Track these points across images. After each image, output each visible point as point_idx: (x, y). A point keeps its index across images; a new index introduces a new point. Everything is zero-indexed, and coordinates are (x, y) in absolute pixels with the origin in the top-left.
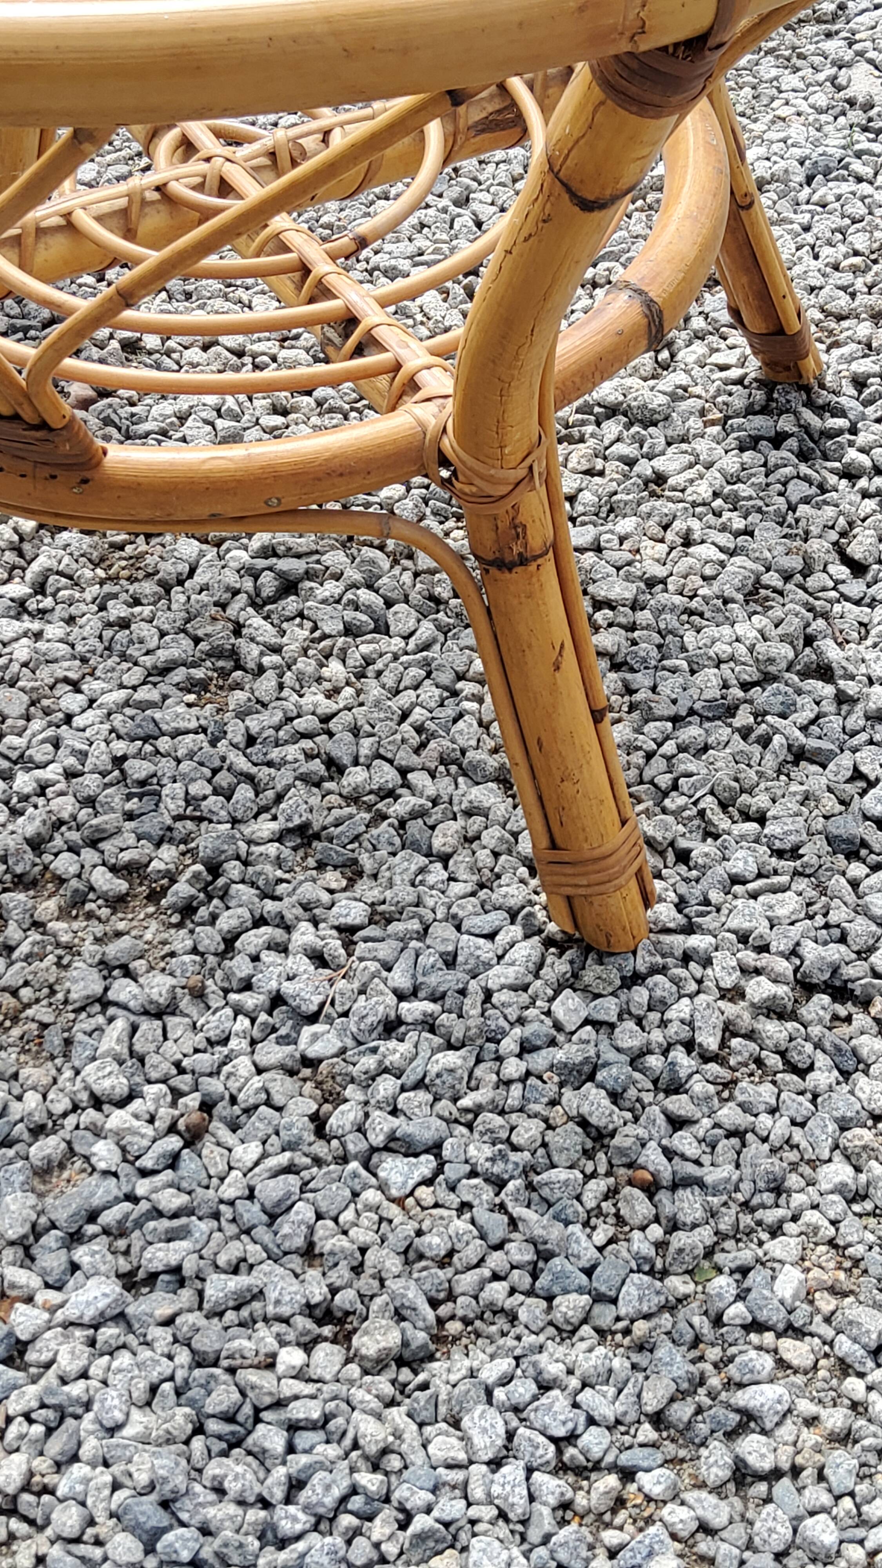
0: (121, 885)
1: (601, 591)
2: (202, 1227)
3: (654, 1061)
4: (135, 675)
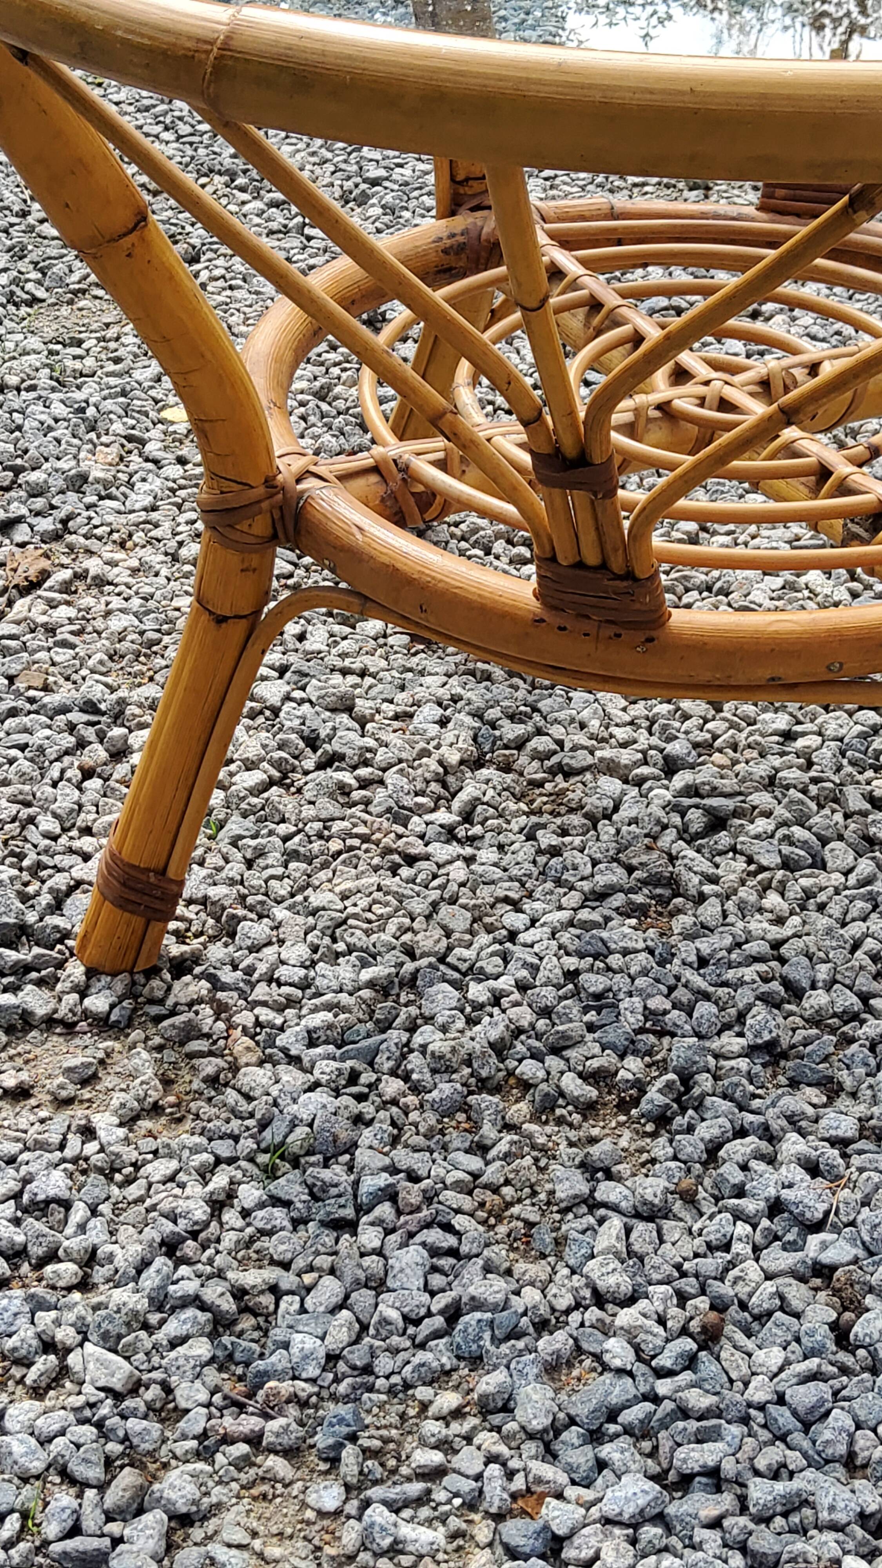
0: (591, 1092)
4: (573, 899)
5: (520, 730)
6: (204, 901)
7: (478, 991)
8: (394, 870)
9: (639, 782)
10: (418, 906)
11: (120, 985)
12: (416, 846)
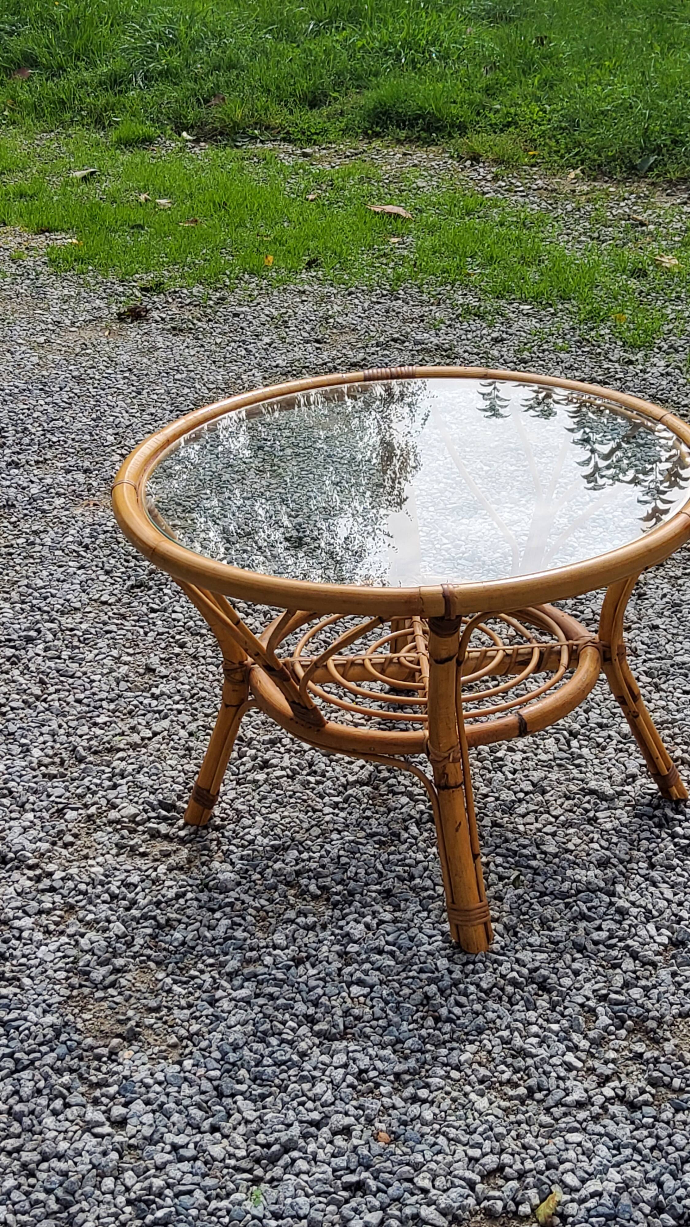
0: (319, 892)
1: (544, 848)
2: (285, 987)
3: (462, 986)
4: (363, 834)
5: (388, 775)
6: (237, 810)
7: (305, 855)
8: (307, 813)
9: (416, 801)
10: (305, 825)
11: (193, 829)
12: (319, 807)
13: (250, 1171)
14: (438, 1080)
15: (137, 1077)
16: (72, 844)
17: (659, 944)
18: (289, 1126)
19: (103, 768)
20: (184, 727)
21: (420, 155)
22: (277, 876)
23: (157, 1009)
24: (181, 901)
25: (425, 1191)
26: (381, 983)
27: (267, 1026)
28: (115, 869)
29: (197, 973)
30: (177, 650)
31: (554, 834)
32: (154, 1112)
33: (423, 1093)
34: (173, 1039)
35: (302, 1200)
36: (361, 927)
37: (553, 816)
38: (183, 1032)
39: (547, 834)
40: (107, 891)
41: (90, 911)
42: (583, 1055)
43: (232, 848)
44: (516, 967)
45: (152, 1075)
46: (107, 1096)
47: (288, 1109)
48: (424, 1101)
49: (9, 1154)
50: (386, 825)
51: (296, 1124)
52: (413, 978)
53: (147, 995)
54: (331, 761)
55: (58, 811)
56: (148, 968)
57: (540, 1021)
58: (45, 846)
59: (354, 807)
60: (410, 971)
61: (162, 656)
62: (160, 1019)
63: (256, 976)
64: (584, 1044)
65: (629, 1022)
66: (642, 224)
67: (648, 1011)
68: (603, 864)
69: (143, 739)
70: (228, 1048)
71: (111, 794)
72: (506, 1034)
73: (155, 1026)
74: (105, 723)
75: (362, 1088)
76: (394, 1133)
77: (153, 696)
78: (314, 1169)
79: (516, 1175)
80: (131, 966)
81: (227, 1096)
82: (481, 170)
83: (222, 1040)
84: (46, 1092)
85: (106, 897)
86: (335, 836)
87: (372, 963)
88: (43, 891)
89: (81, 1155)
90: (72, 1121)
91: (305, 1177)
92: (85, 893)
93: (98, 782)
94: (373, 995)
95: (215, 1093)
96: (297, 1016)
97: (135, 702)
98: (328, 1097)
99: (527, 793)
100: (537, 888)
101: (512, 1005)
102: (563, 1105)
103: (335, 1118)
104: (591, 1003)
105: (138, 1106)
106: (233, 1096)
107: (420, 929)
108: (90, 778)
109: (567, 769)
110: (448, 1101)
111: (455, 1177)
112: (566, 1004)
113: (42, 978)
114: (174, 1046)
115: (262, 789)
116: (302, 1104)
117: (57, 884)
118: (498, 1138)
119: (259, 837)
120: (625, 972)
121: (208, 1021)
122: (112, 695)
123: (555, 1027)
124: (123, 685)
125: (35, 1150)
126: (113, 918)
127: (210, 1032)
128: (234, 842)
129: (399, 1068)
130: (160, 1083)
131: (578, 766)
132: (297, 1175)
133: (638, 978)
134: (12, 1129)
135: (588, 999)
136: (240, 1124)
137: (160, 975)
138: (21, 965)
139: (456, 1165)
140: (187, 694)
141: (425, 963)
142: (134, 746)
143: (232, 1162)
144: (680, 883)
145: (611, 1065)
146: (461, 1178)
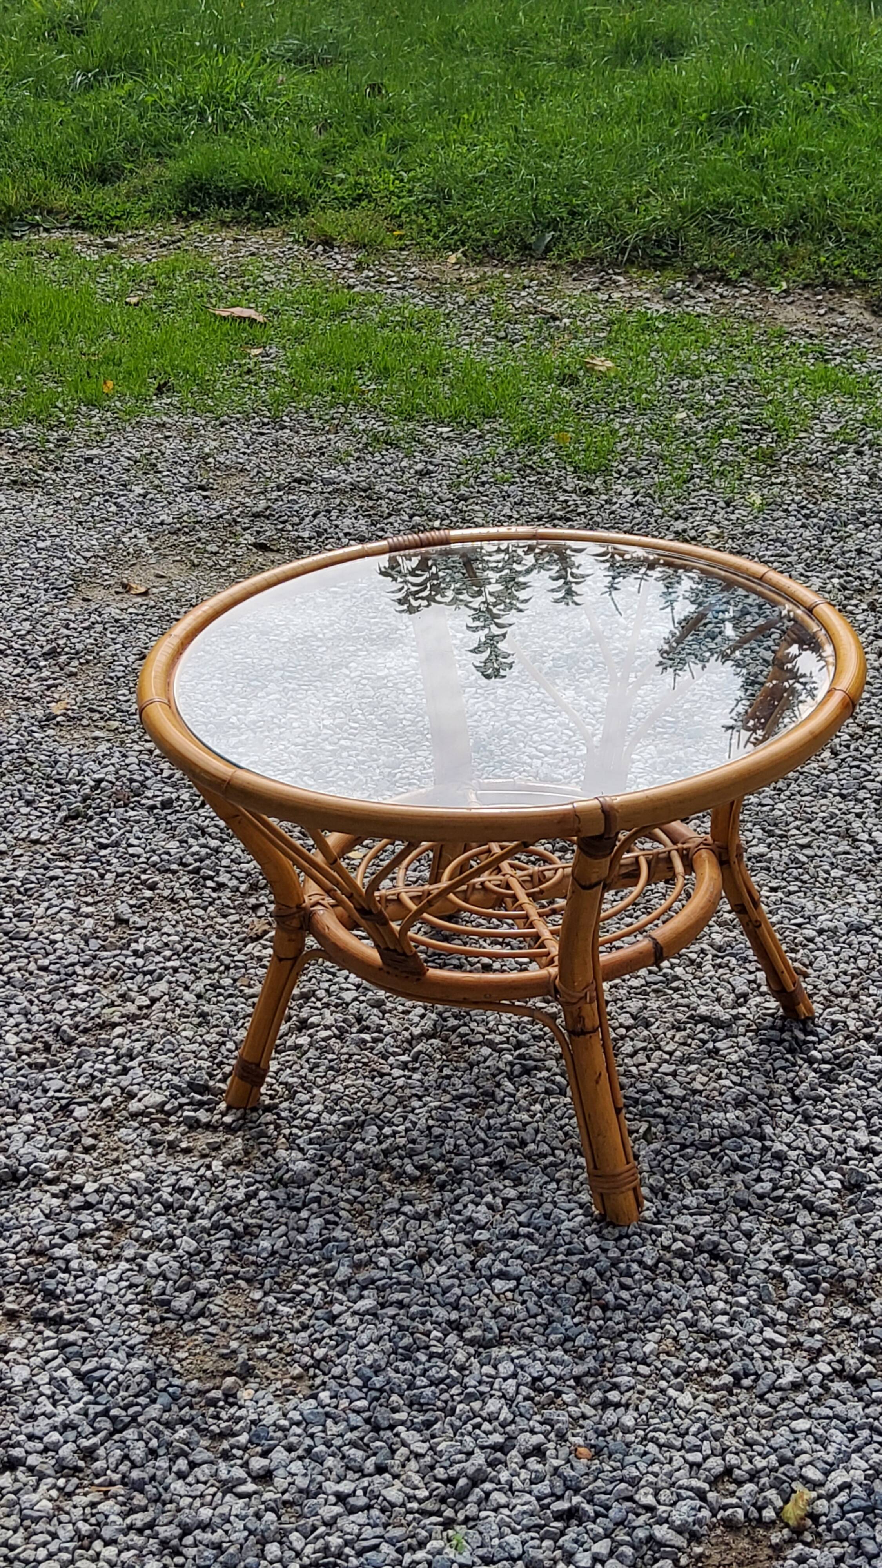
0: (418, 1173)
1: (668, 1091)
2: (414, 1291)
3: (622, 1266)
4: (449, 1097)
5: (456, 1022)
6: (286, 1084)
7: (387, 1130)
8: (373, 1078)
9: (500, 1051)
10: (376, 1094)
11: (239, 1113)
12: (387, 1069)
13: (439, 1513)
14: (626, 1379)
15: (268, 1420)
16: (94, 1147)
17: (832, 1190)
18: (470, 1454)
19: (102, 1049)
20: (187, 989)
21: (254, 240)
22: (361, 1159)
23: (266, 1336)
24: (254, 1202)
25: (649, 1509)
26: (528, 1272)
27: (407, 1341)
28: (158, 1172)
29: (301, 1287)
30: (148, 893)
31: (674, 1074)
32: (300, 1458)
33: (614, 1396)
34: (297, 1370)
35: (511, 1539)
36: (483, 1208)
37: (667, 1053)
38: (306, 1359)
39: (667, 1074)
40: (158, 1200)
41: (144, 1228)
42: (783, 1329)
43: (295, 1130)
44: (678, 1235)
45: (285, 1415)
46: (239, 1448)
47: (462, 1435)
48: (617, 1405)
49: (140, 1531)
50: (473, 1083)
51: (477, 1450)
52: (563, 1262)
53: (247, 1320)
54: (384, 1012)
55: (62, 1108)
56: (238, 1287)
57: (723, 1296)
58: (62, 1154)
59: (427, 1066)
60: (556, 1255)
61: (132, 902)
62: (273, 1347)
63: (373, 1282)
64: (781, 1316)
65: (824, 1285)
66: (555, 318)
67: (842, 1268)
68: (741, 1103)
69: (140, 1008)
70: (368, 1372)
71: (125, 1081)
72: (688, 1314)
73: (269, 1357)
74: (86, 993)
75: (542, 1398)
76: (593, 1446)
77: (136, 953)
78: (514, 1501)
79: (747, 1476)
80: (217, 1288)
81: (385, 1429)
82: (338, 257)
83: (358, 1363)
84: (162, 1451)
85: (159, 1207)
86: (416, 1103)
87: (510, 1251)
88: (77, 1209)
89: (229, 1521)
90: (205, 1483)
91: (506, 1511)
92: (131, 1206)
93: (103, 1067)
94: (521, 1288)
95: (368, 1427)
96: (440, 1324)
97: (116, 964)
98: (505, 1414)
99: (628, 1028)
100: (675, 1140)
101: (686, 1281)
102: (777, 1390)
103: (522, 1437)
104: (776, 1267)
105: (279, 1455)
106: (391, 1427)
107: (555, 1204)
108: (90, 1064)
109: (665, 994)
110: (647, 1402)
111: (680, 1487)
112: (748, 1272)
113: (111, 1314)
114: (299, 1378)
115: (309, 1055)
116: (478, 1426)
117: (93, 1199)
118: (717, 1436)
119: (325, 1115)
120: (803, 1227)
121: (333, 1343)
122: (85, 958)
123: (743, 1300)
124: (94, 944)
125: (171, 1522)
126: (178, 1232)
127: (339, 1356)
128: (296, 1123)
129: (578, 1370)
130: (298, 1424)
131: (676, 990)
132: (495, 1510)
133: (819, 1232)
134: (135, 1502)
135: (770, 1263)
136: (408, 1460)
137: (257, 1295)
138: (79, 1302)
139: (677, 1474)
140: (179, 947)
141: (570, 1243)
142: (132, 1018)
143: (415, 1505)
144: (835, 1117)
145: (818, 1337)
146: (687, 1489)
